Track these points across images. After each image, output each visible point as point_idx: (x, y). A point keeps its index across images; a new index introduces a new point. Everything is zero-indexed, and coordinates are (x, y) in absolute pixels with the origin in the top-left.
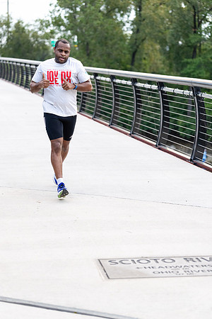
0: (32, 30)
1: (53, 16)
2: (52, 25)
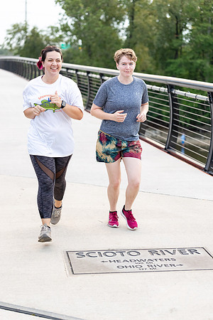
0: (45, 35)
1: (62, 24)
2: (60, 31)
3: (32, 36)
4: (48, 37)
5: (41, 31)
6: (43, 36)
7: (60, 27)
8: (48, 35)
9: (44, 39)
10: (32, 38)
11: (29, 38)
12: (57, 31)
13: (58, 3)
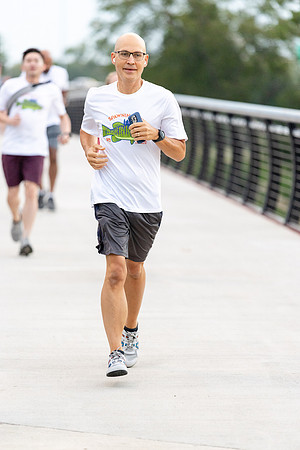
0: (241, 12)
3: (191, 16)
4: (252, 19)
6: (230, 16)
8: (253, 12)
9: (235, 25)
11: (179, 23)
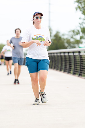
0: (67, 39)
1: (82, 27)
2: (81, 33)
4: (69, 40)
5: (63, 35)
6: (64, 39)
7: (80, 30)
8: (69, 38)
9: (65, 41)
10: (56, 41)
12: (78, 33)
13: (79, 10)
